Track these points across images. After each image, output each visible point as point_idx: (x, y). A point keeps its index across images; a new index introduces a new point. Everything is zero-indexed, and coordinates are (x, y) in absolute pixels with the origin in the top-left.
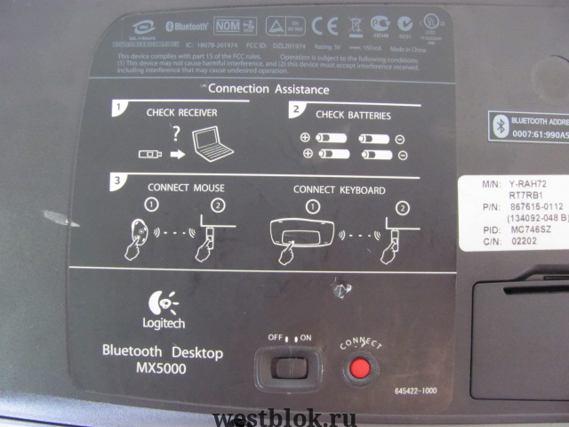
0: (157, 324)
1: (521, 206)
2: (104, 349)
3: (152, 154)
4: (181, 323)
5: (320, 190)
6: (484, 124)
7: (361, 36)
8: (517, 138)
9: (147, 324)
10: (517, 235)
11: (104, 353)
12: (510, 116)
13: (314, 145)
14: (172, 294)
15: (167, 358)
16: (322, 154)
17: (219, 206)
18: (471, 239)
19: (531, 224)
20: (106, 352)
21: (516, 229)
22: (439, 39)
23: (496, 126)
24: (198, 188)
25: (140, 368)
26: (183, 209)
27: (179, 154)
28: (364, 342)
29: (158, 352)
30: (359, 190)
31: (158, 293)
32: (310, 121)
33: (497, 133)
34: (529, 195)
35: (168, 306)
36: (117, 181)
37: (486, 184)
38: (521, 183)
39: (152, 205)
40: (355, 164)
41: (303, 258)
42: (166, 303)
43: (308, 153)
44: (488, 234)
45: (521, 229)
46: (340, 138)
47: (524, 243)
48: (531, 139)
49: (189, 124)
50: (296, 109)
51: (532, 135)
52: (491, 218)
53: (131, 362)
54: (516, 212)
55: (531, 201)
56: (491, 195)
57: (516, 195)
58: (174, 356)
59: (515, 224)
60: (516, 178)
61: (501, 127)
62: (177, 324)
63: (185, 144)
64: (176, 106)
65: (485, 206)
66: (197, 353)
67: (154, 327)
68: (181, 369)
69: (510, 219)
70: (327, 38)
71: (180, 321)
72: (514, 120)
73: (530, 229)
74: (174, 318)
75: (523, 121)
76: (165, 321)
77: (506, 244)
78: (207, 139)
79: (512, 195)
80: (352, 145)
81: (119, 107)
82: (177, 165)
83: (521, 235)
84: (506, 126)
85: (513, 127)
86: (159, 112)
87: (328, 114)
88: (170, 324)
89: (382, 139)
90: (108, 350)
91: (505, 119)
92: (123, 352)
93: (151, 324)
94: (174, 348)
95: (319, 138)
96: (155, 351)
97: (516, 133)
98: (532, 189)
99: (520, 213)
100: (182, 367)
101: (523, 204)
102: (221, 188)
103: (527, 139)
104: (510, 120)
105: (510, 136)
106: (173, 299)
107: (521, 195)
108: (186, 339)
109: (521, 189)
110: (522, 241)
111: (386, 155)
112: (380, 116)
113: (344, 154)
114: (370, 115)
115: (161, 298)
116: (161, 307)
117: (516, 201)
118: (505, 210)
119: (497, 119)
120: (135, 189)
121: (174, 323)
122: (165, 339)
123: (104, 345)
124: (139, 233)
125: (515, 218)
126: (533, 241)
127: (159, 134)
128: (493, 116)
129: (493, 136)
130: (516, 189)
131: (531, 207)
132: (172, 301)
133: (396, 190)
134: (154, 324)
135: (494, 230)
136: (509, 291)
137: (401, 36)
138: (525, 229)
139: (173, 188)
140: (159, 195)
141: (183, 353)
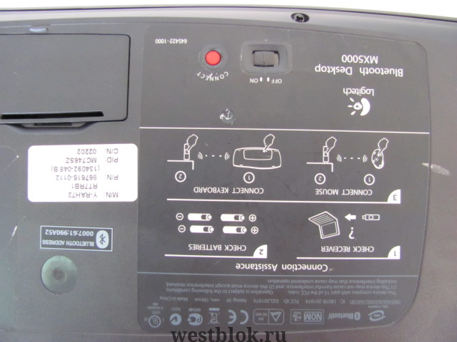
0: (363, 91)
1: (89, 178)
2: (402, 73)
3: (369, 217)
4: (346, 92)
5: (244, 190)
6: (116, 240)
7: (210, 309)
8: (90, 230)
9: (371, 91)
10: (92, 156)
11: (402, 70)
12: (96, 247)
13: (248, 224)
14: (353, 113)
15: (356, 66)
16: (242, 218)
17: (320, 178)
18: (128, 154)
19: (81, 164)
20: (400, 71)
21: (93, 160)
22: (149, 308)
23: (107, 240)
24: (335, 192)
25: (375, 59)
26: (347, 176)
27: (350, 217)
28: (210, 77)
29: (362, 71)
30: (214, 190)
31: (363, 114)
32: (252, 242)
33: (106, 234)
34: (82, 187)
35: (356, 104)
36: (395, 198)
37: (116, 195)
38: (88, 195)
39: (369, 179)
40: (217, 210)
41: (257, 139)
42: (357, 106)
43: (253, 218)
44: (114, 156)
45: (89, 160)
46: (228, 230)
47: (87, 150)
48: (79, 230)
49: (342, 240)
50: (262, 252)
51: (78, 233)
52: (112, 169)
53: (381, 64)
54: (93, 173)
55: (81, 182)
56: (112, 186)
57: (92, 187)
58: (351, 68)
59: (93, 164)
60: (92, 199)
61: (103, 240)
62: (349, 91)
63: (345, 225)
64: (352, 254)
65: (116, 178)
66: (334, 70)
67: (366, 89)
68: (346, 58)
69: (97, 168)
70: (237, 307)
71: (347, 93)
72: (92, 244)
73: (83, 160)
74: (351, 95)
75: (85, 244)
76: (358, 94)
77: (101, 149)
78: (329, 229)
79: (95, 187)
80: (218, 224)
81: (395, 253)
82: (351, 209)
83: (89, 156)
84: (98, 239)
85: (93, 239)
86: (365, 249)
87: (237, 248)
88: (354, 91)
89: (195, 229)
90: (399, 73)
91: (99, 245)
92: (388, 71)
93: (368, 91)
94: (351, 74)
95: (244, 230)
96: (365, 72)
97: (91, 234)
98: (80, 191)
99: (89, 173)
100: (344, 59)
101: (87, 180)
102: (318, 192)
103: (83, 230)
104: (95, 244)
105: (96, 232)
106: (352, 109)
107: (88, 187)
108: (342, 80)
109: (88, 191)
110: (89, 151)
111: (193, 217)
112: (197, 247)
113: (225, 217)
114: (204, 247)
115: (361, 110)
116: (361, 103)
117: (92, 182)
118: (101, 176)
119: (105, 245)
120: (382, 191)
121: (351, 92)
122: (357, 81)
123: (402, 76)
124: (378, 158)
125: (93, 169)
126: (80, 152)
127: (365, 233)
128: (109, 248)
129: (109, 232)
130: (92, 191)
131: (81, 177)
132: (353, 108)
133: (186, 190)
134: (366, 91)
135: (110, 160)
136: (100, 114)
137: (179, 309)
138: (86, 161)
139: (354, 192)
140: (363, 187)
141: (344, 70)
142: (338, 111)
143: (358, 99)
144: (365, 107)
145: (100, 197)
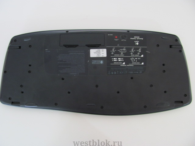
3: (139, 59)
4: (135, 42)
5: (121, 55)
6: (104, 62)
7: (117, 71)
8: (100, 61)
9: (138, 41)
12: (101, 63)
13: (122, 59)
15: (136, 38)
16: (121, 59)
17: (132, 53)
18: (105, 50)
22: (108, 71)
24: (134, 55)
25: (139, 37)
26: (135, 53)
27: (136, 59)
28: (116, 40)
30: (117, 55)
32: (122, 62)
36: (142, 56)
39: (139, 53)
40: (118, 58)
41: (123, 48)
42: (136, 44)
43: (123, 59)
46: (119, 60)
48: (98, 61)
49: (135, 62)
50: (124, 63)
52: (103, 52)
53: (140, 38)
55: (98, 54)
56: (103, 55)
60: (100, 57)
61: (102, 62)
63: (135, 60)
64: (136, 64)
66: (133, 39)
68: (135, 37)
70: (121, 71)
73: (98, 51)
75: (99, 63)
77: (101, 50)
78: (133, 60)
80: (118, 60)
81: (143, 64)
82: (136, 58)
86: (138, 63)
87: (121, 63)
89: (115, 60)
90: (142, 39)
92: (141, 39)
95: (121, 60)
96: (137, 39)
102: (132, 55)
108: (134, 40)
111: (114, 59)
112: (115, 63)
113: (119, 59)
114: (116, 63)
118: (101, 53)
119: (102, 63)
120: (140, 55)
122: (136, 40)
124: (140, 51)
127: (138, 61)
129: (102, 61)
133: (113, 55)
136: (100, 45)
137: (113, 72)
139: (136, 55)
140: (138, 54)
141: (135, 39)
142: (133, 44)
143: (137, 43)
144: (138, 44)
145: (101, 56)
